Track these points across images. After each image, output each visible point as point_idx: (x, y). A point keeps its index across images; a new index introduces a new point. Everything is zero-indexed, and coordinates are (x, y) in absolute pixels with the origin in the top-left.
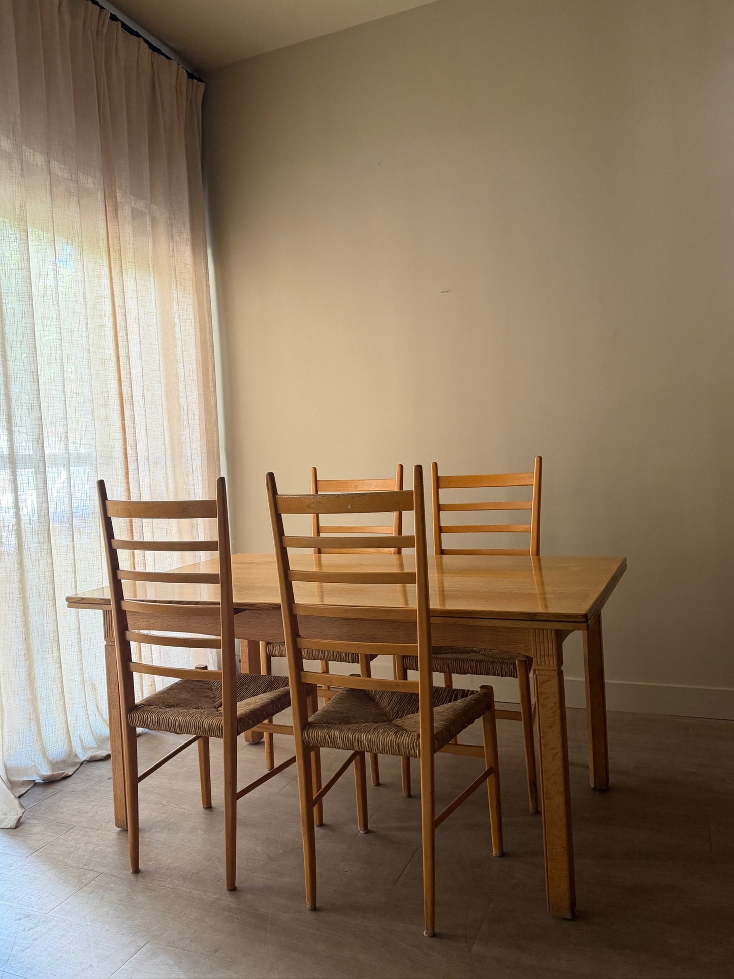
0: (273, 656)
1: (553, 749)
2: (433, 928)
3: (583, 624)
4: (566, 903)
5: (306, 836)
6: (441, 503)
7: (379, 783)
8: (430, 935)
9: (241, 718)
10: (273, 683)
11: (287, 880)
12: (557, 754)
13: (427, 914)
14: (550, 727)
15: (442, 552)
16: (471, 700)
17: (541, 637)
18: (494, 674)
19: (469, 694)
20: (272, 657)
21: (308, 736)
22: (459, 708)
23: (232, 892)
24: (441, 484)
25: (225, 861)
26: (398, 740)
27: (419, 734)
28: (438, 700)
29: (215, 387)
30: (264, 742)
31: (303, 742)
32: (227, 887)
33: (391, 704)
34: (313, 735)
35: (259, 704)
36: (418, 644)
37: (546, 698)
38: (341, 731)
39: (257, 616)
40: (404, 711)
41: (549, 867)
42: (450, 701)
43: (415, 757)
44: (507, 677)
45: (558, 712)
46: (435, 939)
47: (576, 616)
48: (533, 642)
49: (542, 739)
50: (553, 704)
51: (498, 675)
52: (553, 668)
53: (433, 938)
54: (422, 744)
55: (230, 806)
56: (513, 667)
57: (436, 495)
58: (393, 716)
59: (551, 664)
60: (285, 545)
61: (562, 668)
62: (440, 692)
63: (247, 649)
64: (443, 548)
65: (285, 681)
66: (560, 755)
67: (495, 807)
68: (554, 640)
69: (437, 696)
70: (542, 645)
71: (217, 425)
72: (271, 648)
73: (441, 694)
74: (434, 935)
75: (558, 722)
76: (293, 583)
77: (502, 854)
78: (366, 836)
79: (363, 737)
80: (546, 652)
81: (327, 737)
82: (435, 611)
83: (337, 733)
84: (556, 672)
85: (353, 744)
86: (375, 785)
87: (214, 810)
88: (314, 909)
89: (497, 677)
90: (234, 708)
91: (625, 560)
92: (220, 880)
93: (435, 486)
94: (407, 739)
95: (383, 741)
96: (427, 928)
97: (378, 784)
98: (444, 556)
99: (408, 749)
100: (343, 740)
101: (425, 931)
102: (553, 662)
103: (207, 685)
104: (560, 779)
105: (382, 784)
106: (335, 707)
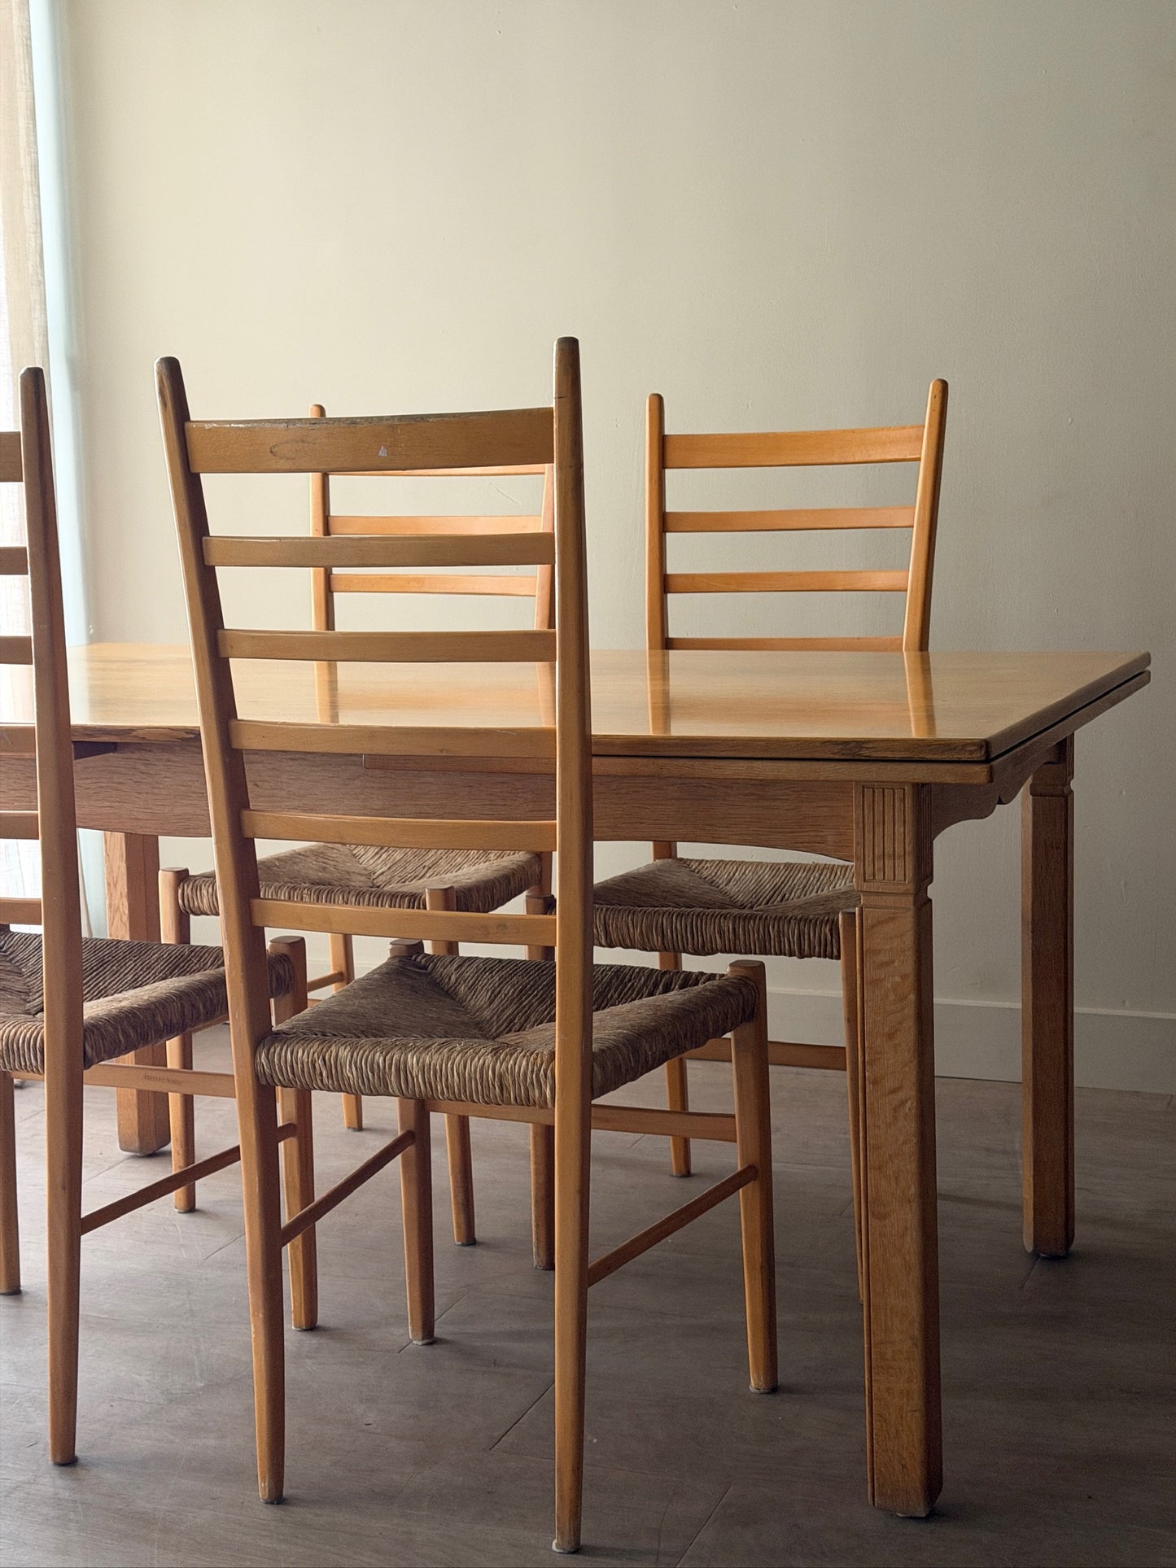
0: (196, 914)
1: (894, 1091)
2: (577, 1531)
3: (977, 768)
4: (915, 1475)
5: (261, 1316)
6: (670, 508)
7: (474, 1239)
8: (569, 1549)
9: (93, 1025)
10: (186, 957)
11: (212, 1442)
12: (903, 1103)
13: (561, 1497)
14: (891, 1036)
15: (668, 644)
16: (705, 990)
17: (878, 807)
18: (781, 953)
19: (702, 980)
20: (192, 916)
21: (270, 1062)
22: (669, 1005)
23: (63, 1468)
24: (671, 456)
25: (48, 1405)
26: (501, 1064)
27: (554, 1053)
28: (619, 995)
29: (35, 168)
30: (169, 1154)
31: (256, 1077)
32: (54, 1456)
33: (496, 1002)
34: (283, 1059)
35: (146, 998)
36: (557, 821)
37: (883, 965)
38: (354, 1048)
39: (143, 768)
40: (528, 1017)
41: (875, 1389)
42: (651, 994)
43: (541, 1107)
44: (813, 958)
45: (912, 997)
46: (580, 1557)
47: (964, 745)
48: (857, 823)
49: (867, 1068)
50: (898, 979)
51: (791, 955)
52: (902, 888)
53: (575, 1556)
54: (560, 1073)
55: (63, 1254)
56: (831, 930)
57: (656, 487)
58: (497, 1029)
59: (900, 876)
60: (210, 561)
61: (932, 891)
62: (628, 977)
63: (126, 904)
64: (671, 636)
65: (216, 955)
66: (911, 1106)
67: (758, 1266)
68: (909, 817)
69: (619, 985)
70: (879, 830)
71: (42, 283)
72: (188, 891)
73: (630, 981)
74: (577, 1550)
75: (910, 1024)
76: (234, 663)
77: (774, 1389)
78: (429, 1350)
79: (412, 1060)
80: (888, 850)
81: (320, 1062)
82: (608, 741)
83: (344, 1053)
84: (911, 899)
85: (384, 1078)
86: (463, 1245)
87: (25, 1298)
88: (277, 1498)
89: (787, 957)
90: (75, 1010)
91: (1146, 659)
92: (37, 1443)
93: (656, 458)
94: (524, 1063)
95: (461, 1067)
96: (561, 1533)
97: (470, 1240)
98: (671, 652)
99: (525, 1085)
100: (359, 1070)
101: (555, 1541)
102: (905, 871)
103: (8, 964)
104: (909, 1166)
105: (480, 1244)
106: (347, 1005)
